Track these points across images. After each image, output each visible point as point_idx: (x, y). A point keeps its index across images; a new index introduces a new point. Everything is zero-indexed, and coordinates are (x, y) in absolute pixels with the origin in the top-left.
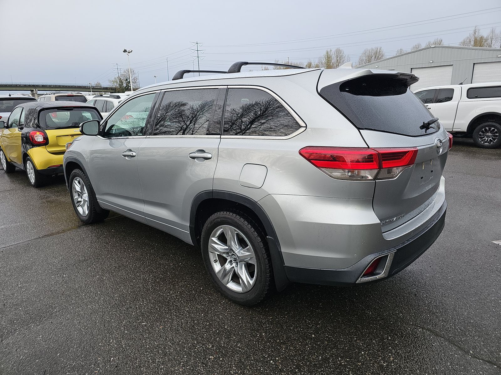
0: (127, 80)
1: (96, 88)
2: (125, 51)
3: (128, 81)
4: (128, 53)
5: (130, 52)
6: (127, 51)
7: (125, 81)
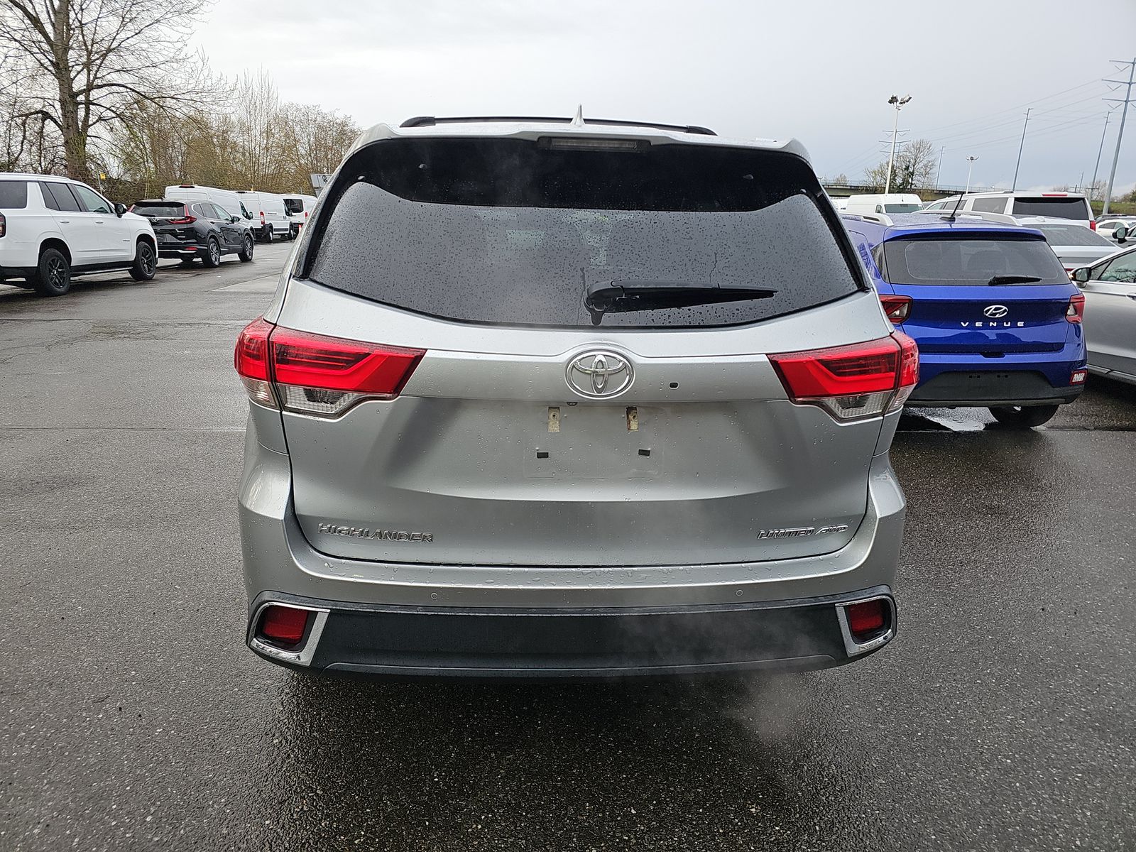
0: (907, 168)
1: (835, 187)
2: (893, 100)
3: (911, 170)
4: (901, 103)
5: (904, 103)
6: (897, 101)
7: (901, 172)
